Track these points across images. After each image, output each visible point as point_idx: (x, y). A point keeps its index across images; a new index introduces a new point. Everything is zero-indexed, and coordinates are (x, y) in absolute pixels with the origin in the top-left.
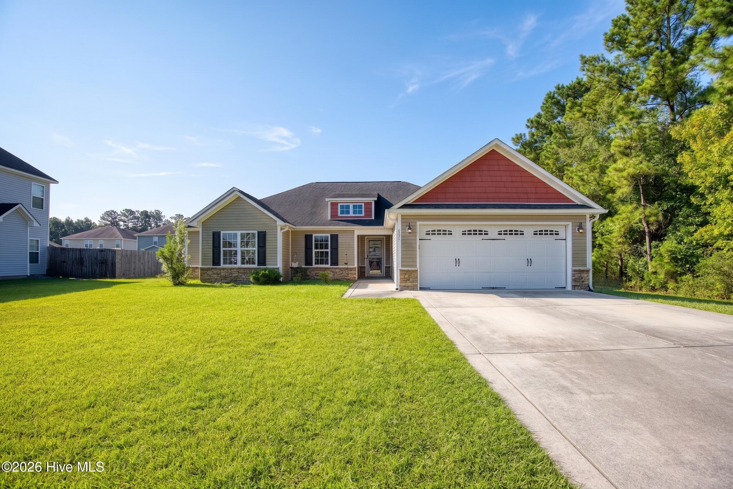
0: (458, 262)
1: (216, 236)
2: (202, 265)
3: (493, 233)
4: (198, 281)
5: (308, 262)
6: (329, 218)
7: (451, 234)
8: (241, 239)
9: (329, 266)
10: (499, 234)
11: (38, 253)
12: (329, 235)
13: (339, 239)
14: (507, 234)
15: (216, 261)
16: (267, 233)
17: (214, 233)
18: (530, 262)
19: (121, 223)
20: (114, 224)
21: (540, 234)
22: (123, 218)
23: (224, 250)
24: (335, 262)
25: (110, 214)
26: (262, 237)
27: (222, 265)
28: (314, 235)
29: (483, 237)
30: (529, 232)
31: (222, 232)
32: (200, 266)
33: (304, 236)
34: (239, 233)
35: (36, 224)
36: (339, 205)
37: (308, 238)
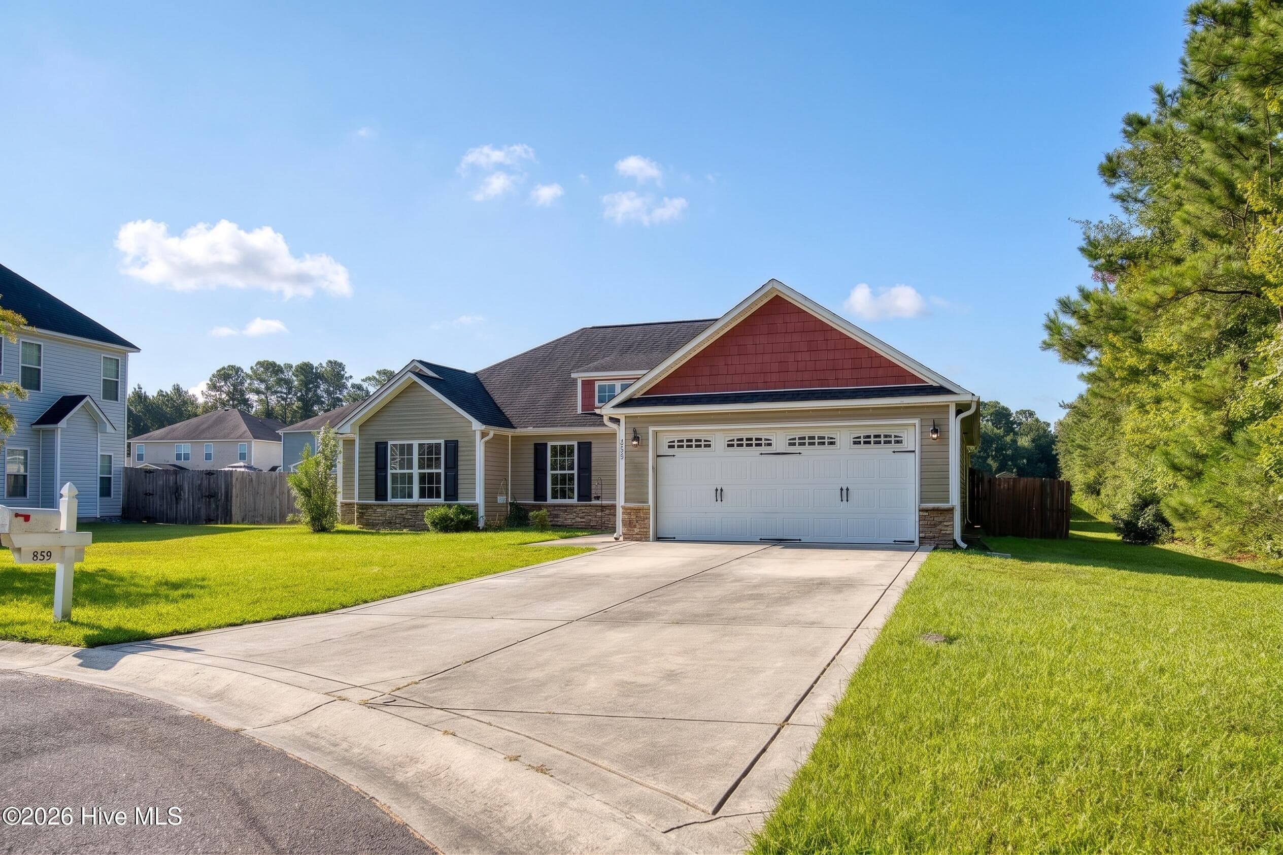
0: (719, 493)
1: (381, 450)
2: (360, 498)
3: (780, 442)
4: (354, 527)
5: (540, 495)
6: (579, 411)
7: (709, 446)
8: (419, 455)
9: (574, 501)
10: (790, 444)
11: (110, 478)
12: (575, 444)
13: (593, 450)
14: (804, 444)
15: (381, 494)
16: (460, 444)
17: (377, 444)
18: (845, 494)
19: (253, 397)
20: (238, 398)
21: (865, 443)
22: (256, 384)
23: (392, 474)
24: (585, 495)
25: (227, 374)
26: (453, 448)
27: (391, 500)
28: (550, 444)
29: (764, 449)
30: (844, 438)
31: (390, 443)
32: (356, 501)
33: (533, 447)
34: (416, 443)
35: (109, 429)
36: (597, 384)
37: (540, 449)
